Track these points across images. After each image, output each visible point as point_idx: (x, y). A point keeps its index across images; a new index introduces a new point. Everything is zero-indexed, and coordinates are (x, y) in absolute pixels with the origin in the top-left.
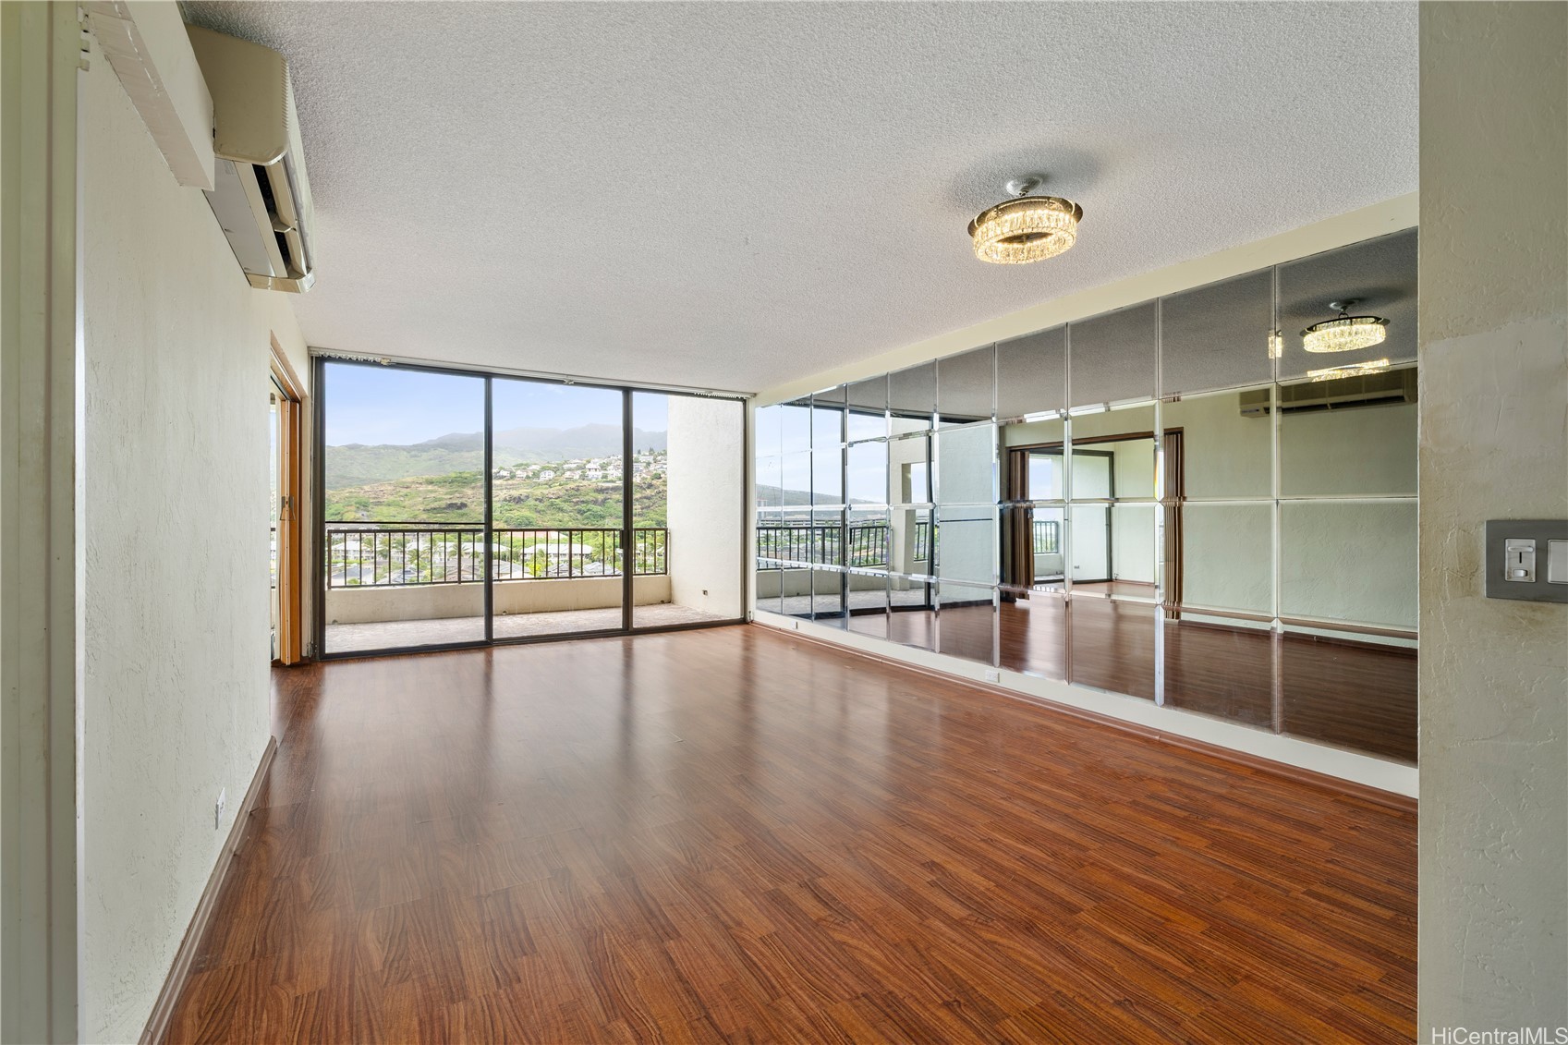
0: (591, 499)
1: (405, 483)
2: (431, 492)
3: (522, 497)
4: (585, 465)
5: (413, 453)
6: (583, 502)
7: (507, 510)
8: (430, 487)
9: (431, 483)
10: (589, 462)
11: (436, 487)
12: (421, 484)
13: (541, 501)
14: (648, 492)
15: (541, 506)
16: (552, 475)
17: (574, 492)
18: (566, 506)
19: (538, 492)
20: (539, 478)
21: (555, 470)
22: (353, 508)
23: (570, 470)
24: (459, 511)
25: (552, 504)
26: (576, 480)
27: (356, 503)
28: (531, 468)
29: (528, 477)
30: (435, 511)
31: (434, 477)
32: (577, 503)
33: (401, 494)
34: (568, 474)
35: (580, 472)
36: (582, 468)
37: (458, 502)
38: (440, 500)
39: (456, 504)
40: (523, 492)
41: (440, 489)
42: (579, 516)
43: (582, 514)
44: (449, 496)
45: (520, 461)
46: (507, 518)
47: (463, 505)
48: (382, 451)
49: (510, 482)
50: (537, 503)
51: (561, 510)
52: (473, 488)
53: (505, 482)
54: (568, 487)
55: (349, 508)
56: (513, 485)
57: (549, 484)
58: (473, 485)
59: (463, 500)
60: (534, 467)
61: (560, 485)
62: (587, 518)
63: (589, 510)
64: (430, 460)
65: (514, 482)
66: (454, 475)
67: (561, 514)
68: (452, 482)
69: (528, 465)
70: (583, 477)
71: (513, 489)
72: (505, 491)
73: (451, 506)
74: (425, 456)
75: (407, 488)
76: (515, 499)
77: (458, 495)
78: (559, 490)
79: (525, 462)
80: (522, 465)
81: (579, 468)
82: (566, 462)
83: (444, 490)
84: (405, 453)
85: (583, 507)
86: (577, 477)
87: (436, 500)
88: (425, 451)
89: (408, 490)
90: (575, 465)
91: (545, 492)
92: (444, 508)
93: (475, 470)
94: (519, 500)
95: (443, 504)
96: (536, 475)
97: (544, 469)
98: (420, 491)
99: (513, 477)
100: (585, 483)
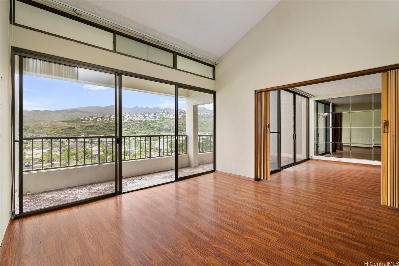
0: (113, 126)
1: (54, 121)
2: (63, 124)
3: (92, 126)
4: (110, 117)
5: (56, 113)
6: (110, 127)
7: (87, 129)
8: (62, 123)
9: (63, 122)
10: (111, 116)
11: (64, 123)
12: (59, 122)
13: (98, 127)
14: (129, 124)
15: (98, 128)
16: (100, 119)
17: (107, 124)
18: (105, 128)
19: (97, 124)
20: (97, 120)
21: (102, 118)
22: (37, 129)
23: (106, 118)
24: (72, 130)
25: (101, 128)
26: (108, 121)
27: (38, 127)
28: (94, 118)
29: (93, 120)
30: (65, 130)
31: (64, 120)
32: (109, 127)
33: (53, 125)
34: (105, 119)
35: (109, 119)
36: (109, 117)
37: (72, 127)
38: (66, 126)
39: (71, 128)
40: (92, 124)
41: (66, 124)
42: (109, 131)
43: (110, 130)
44: (69, 125)
45: (90, 116)
46: (88, 131)
47: (74, 128)
48: (46, 112)
49: (88, 121)
50: (97, 127)
51: (104, 129)
52: (76, 123)
53: (86, 121)
54: (106, 123)
55: (36, 129)
56: (89, 122)
57: (100, 122)
58: (76, 122)
59: (73, 126)
60: (95, 117)
61: (103, 122)
62: (112, 131)
63: (112, 129)
64: (61, 115)
65: (89, 121)
66: (70, 119)
67: (104, 130)
68: (70, 121)
69: (93, 117)
70: (110, 120)
71: (89, 123)
72: (86, 124)
73: (70, 128)
74: (60, 114)
75: (55, 123)
76: (90, 126)
77: (72, 125)
78: (103, 124)
79: (92, 116)
80: (91, 117)
81: (108, 118)
82: (105, 116)
83: (67, 124)
84: (53, 113)
85: (110, 128)
86: (108, 120)
87: (65, 126)
88: (60, 112)
89: (55, 124)
90: (107, 117)
91: (99, 124)
92: (68, 129)
93: (77, 118)
94: (91, 126)
95: (67, 127)
96: (96, 119)
97: (98, 118)
98: (59, 124)
99: (89, 120)
100: (111, 122)
